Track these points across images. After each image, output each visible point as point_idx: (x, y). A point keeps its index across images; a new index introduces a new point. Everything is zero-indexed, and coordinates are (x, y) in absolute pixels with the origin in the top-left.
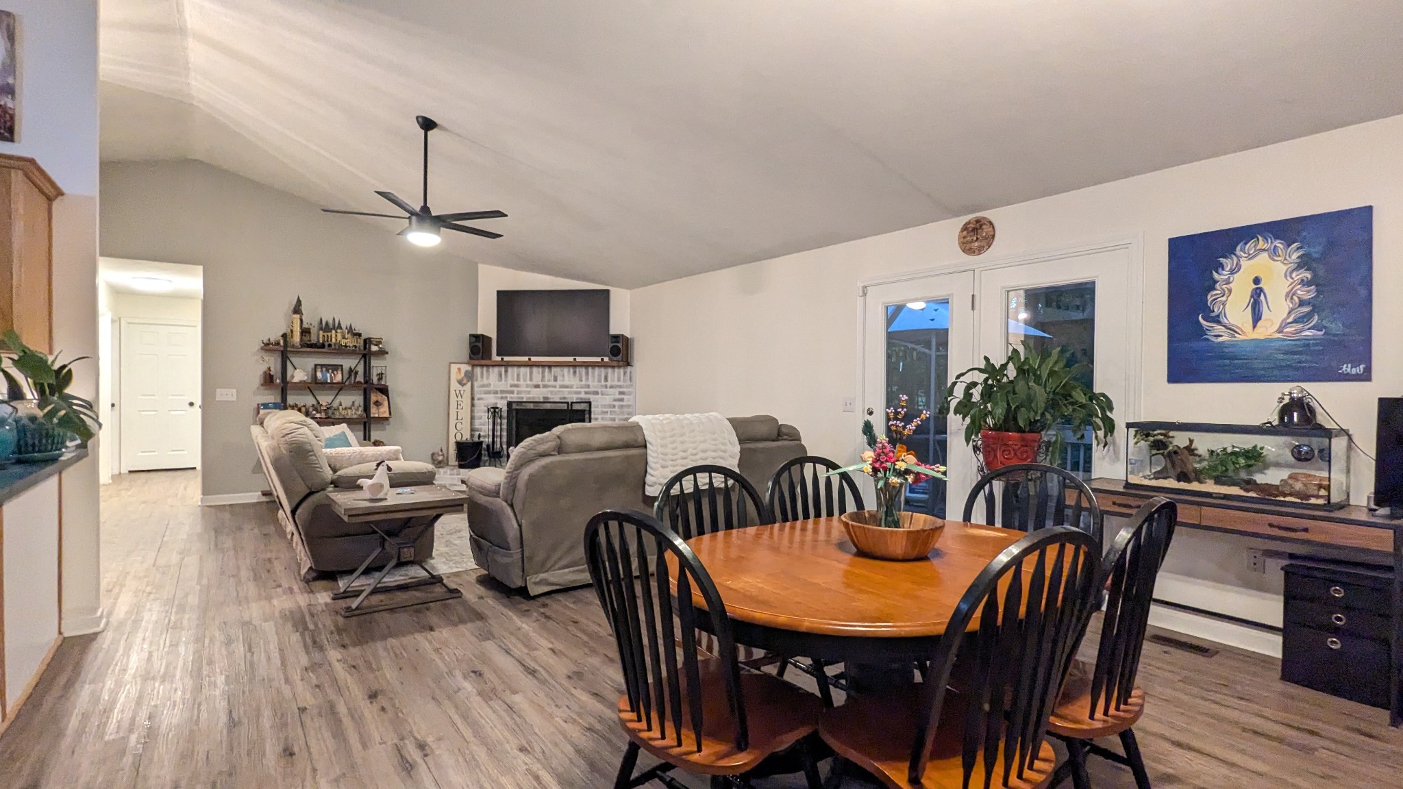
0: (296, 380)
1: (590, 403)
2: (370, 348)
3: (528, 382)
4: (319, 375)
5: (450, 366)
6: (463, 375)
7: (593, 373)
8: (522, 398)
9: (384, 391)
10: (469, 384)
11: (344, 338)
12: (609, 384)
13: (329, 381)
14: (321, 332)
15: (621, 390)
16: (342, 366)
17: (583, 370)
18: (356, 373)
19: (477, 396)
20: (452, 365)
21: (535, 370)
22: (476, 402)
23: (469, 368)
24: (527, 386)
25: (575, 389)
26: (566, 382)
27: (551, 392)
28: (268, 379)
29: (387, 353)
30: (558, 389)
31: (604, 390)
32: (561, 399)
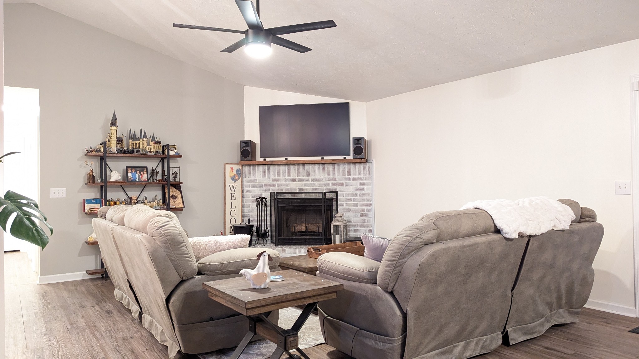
0: (113, 179)
1: (337, 192)
2: (168, 152)
3: (287, 177)
4: (130, 175)
5: (225, 166)
6: (235, 172)
7: (339, 169)
8: (282, 190)
9: (177, 186)
10: (240, 180)
11: (148, 145)
12: (352, 177)
13: (137, 180)
14: (131, 141)
15: (361, 181)
16: (147, 167)
17: (331, 166)
18: (157, 173)
19: (246, 189)
20: (227, 165)
21: (292, 167)
22: (245, 193)
23: (239, 167)
24: (286, 180)
25: (324, 182)
26: (317, 177)
27: (306, 185)
28: (91, 179)
29: (181, 156)
30: (310, 182)
31: (348, 182)
32: (313, 189)
